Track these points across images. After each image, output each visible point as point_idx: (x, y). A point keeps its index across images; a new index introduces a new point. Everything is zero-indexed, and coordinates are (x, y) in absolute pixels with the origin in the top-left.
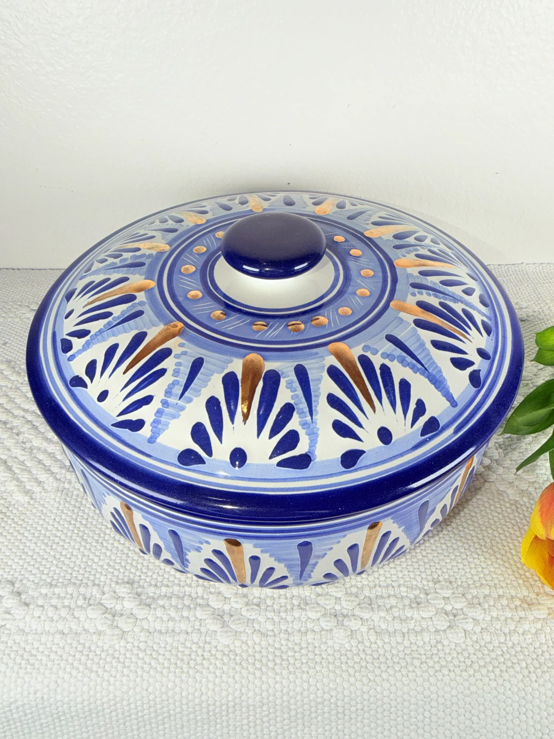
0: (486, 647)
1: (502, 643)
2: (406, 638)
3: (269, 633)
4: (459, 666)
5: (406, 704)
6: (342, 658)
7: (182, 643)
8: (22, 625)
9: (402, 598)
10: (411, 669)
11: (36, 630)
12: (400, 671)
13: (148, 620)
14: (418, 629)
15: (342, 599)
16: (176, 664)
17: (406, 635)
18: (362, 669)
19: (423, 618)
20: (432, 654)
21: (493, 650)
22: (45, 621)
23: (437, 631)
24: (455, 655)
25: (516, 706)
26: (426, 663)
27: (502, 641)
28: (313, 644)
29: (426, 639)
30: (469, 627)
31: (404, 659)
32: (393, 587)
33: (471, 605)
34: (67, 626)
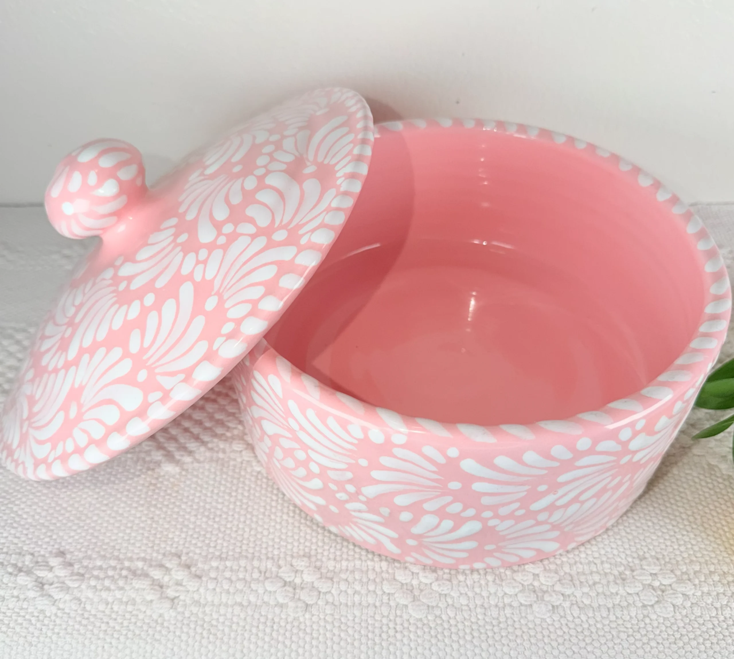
1: (714, 617)
2: (611, 613)
6: (544, 632)
9: (606, 574)
12: (605, 644)
15: (541, 575)
17: (612, 610)
19: (628, 594)
20: (640, 628)
21: (703, 624)
23: (644, 606)
24: (664, 628)
26: (632, 636)
27: (714, 615)
28: (512, 618)
30: (679, 601)
31: (610, 632)
32: (595, 564)
33: (680, 581)
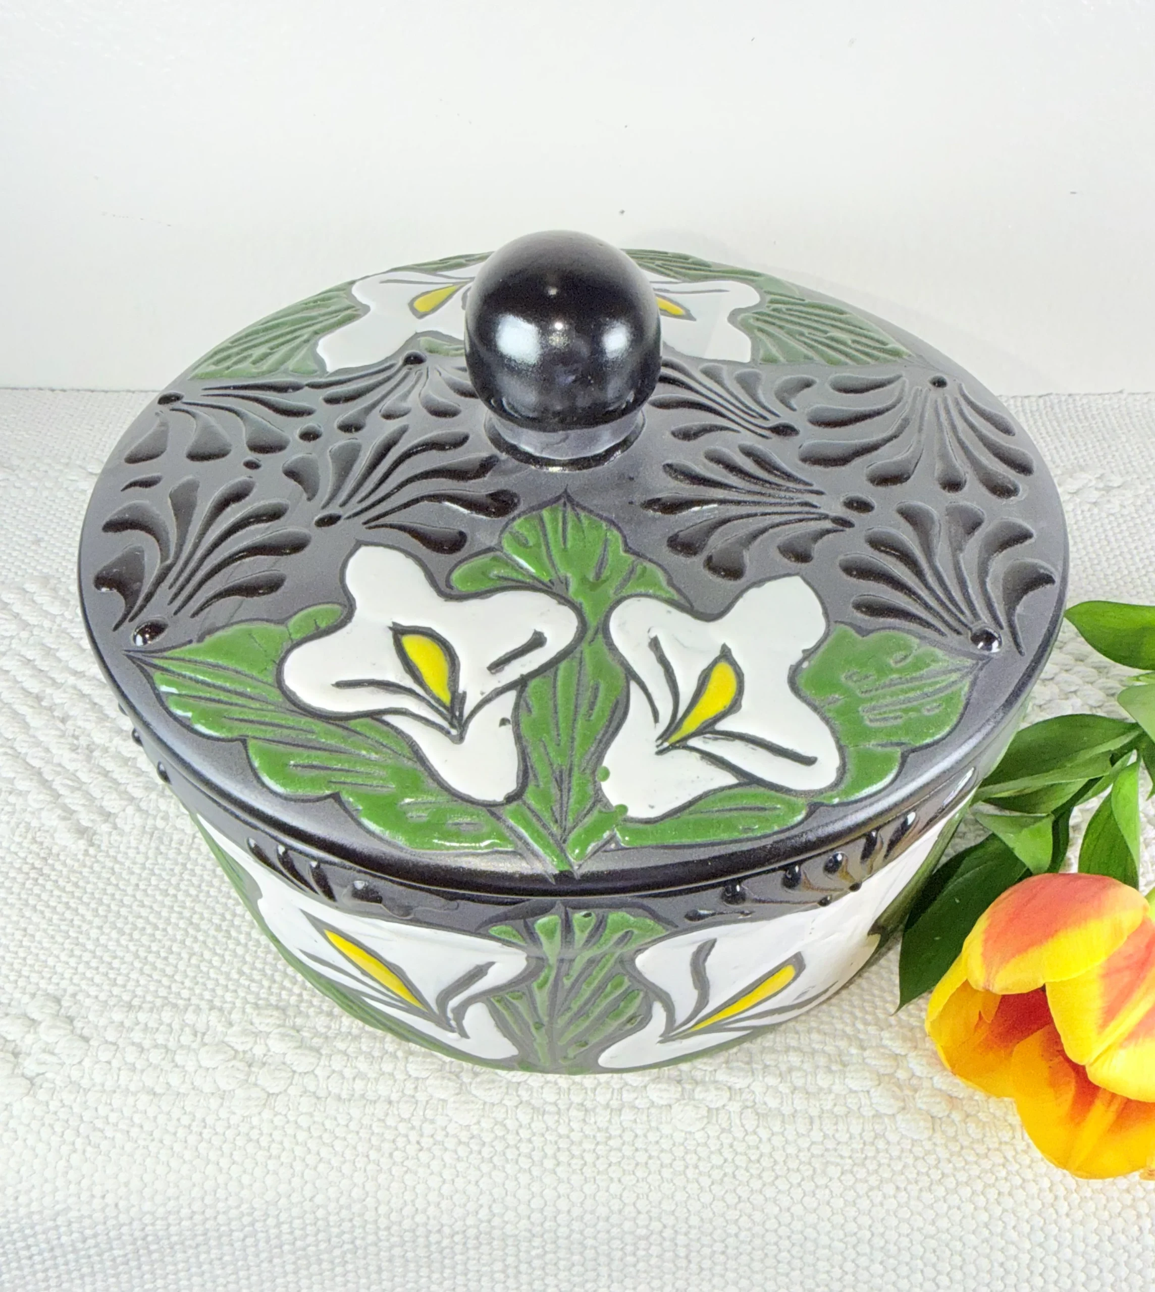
0: (973, 1149)
3: (548, 1108)
4: (916, 1182)
5: (810, 1246)
7: (379, 1120)
8: (75, 1074)
10: (822, 1181)
11: (103, 1085)
13: (316, 1076)
14: (840, 1110)
16: (367, 1156)
18: (726, 1179)
22: (119, 1069)
25: (1025, 1258)
29: (856, 1129)
34: (161, 1079)
